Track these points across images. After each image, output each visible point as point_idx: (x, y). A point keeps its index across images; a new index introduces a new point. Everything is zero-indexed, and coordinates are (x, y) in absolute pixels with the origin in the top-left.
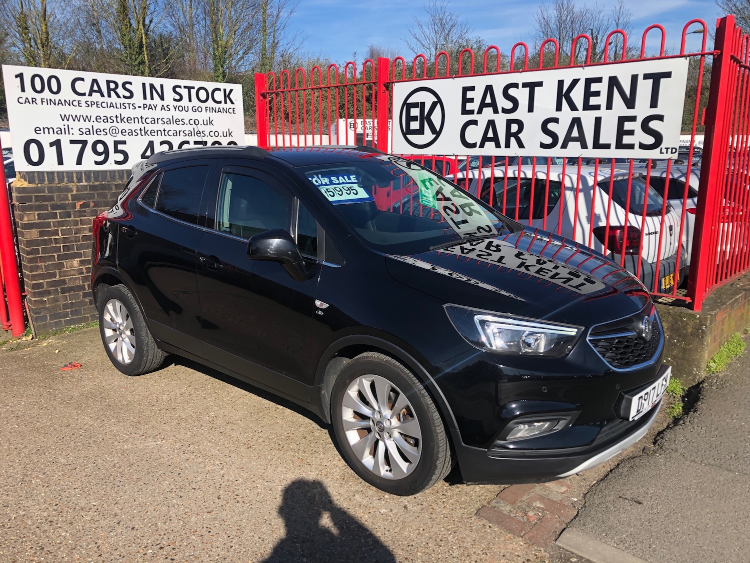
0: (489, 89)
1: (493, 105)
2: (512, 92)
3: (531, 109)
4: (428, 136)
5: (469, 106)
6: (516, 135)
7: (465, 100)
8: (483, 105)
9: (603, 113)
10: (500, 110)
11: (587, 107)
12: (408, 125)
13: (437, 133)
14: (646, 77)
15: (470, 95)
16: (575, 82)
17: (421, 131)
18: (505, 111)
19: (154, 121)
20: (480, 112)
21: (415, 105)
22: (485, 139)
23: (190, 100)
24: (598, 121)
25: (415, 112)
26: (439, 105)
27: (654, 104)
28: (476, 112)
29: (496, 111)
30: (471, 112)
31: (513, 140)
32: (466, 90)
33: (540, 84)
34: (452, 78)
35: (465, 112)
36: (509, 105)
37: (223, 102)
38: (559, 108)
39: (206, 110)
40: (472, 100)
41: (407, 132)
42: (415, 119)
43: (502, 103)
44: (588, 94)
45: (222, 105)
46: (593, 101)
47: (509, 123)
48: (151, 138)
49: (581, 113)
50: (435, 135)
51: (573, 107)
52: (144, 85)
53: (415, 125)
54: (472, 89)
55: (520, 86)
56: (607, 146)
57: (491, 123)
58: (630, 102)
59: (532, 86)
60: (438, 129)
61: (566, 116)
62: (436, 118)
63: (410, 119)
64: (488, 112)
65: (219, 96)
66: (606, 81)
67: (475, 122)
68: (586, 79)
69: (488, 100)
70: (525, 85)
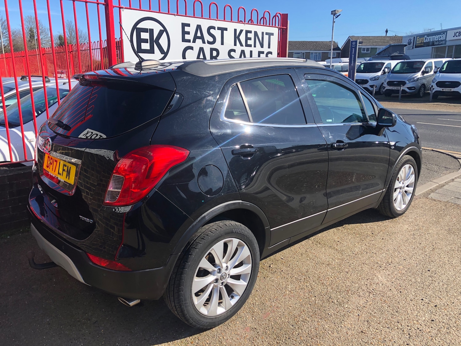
0: (199, 27)
1: (202, 38)
2: (212, 31)
3: (222, 44)
4: (158, 55)
5: (187, 37)
6: (216, 58)
7: (184, 33)
8: (196, 37)
9: (252, 48)
10: (206, 42)
11: (247, 45)
12: (139, 46)
13: (165, 54)
14: (267, 34)
15: (187, 29)
16: (241, 31)
17: (151, 51)
18: (209, 43)
20: (194, 41)
21: (145, 30)
24: (251, 52)
25: (145, 36)
26: (165, 33)
27: (269, 47)
28: (192, 41)
29: (204, 42)
30: (189, 41)
32: (184, 25)
33: (226, 29)
34: (175, 15)
35: (184, 40)
36: (211, 39)
38: (235, 45)
40: (188, 33)
41: (138, 51)
42: (145, 41)
43: (207, 38)
44: (247, 39)
46: (249, 42)
47: (212, 50)
49: (244, 48)
50: (163, 55)
51: (241, 45)
53: (145, 46)
54: (188, 25)
55: (216, 28)
57: (201, 49)
58: (262, 46)
59: (223, 30)
61: (238, 48)
62: (163, 42)
63: (140, 41)
64: (199, 41)
66: (253, 33)
67: (192, 48)
68: (246, 30)
69: (199, 34)
70: (219, 28)
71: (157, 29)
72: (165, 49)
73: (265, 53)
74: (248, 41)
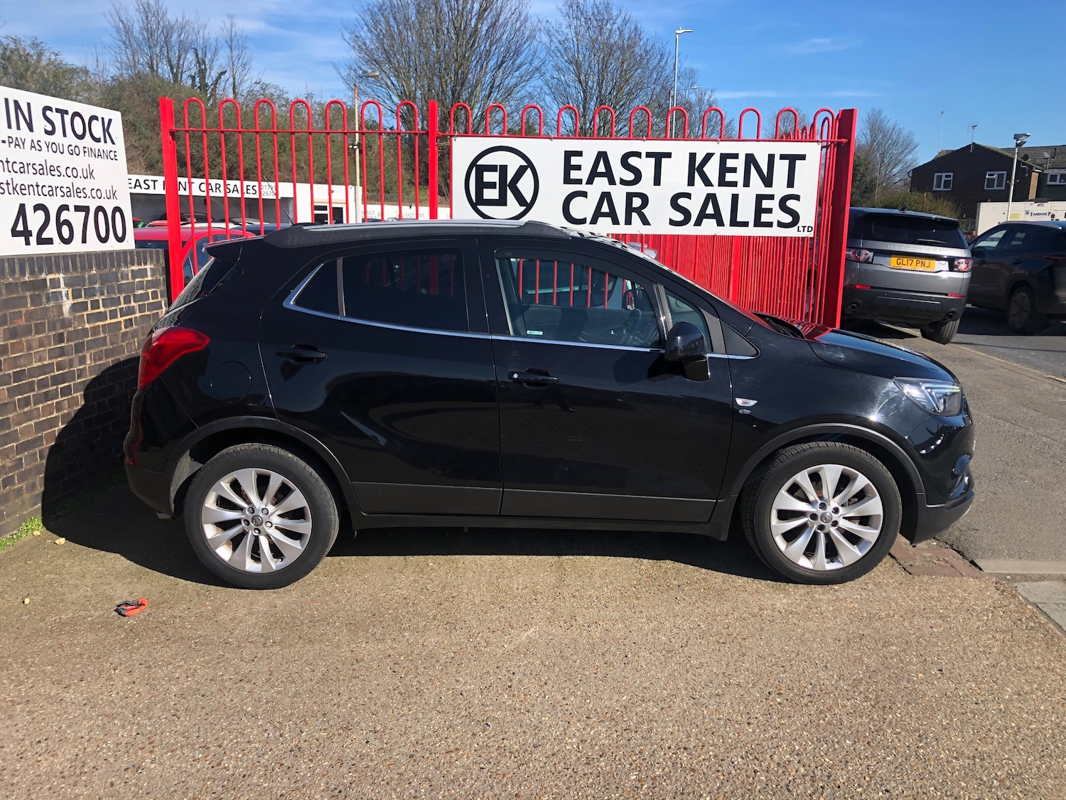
0: (602, 156)
1: (609, 174)
2: (633, 161)
3: (657, 181)
5: (574, 174)
6: (639, 211)
7: (568, 167)
8: (594, 174)
9: (739, 190)
10: (618, 181)
11: (722, 183)
12: (479, 193)
13: (528, 206)
14: (783, 157)
15: (575, 161)
16: (708, 157)
17: (502, 201)
18: (623, 182)
19: (24, 169)
20: (590, 181)
21: (492, 168)
22: (597, 214)
23: (65, 135)
24: (735, 198)
25: (490, 177)
26: (529, 171)
27: (791, 184)
28: (584, 182)
29: (612, 182)
30: (579, 182)
31: (635, 216)
32: (568, 155)
33: (668, 155)
34: (550, 138)
35: (568, 180)
36: (630, 176)
37: (102, 140)
38: (691, 182)
39: (85, 152)
40: (578, 168)
41: (478, 202)
42: (491, 185)
43: (619, 172)
44: (724, 170)
45: (101, 146)
46: (729, 177)
47: (630, 196)
48: (22, 199)
49: (715, 189)
50: (524, 207)
51: (707, 182)
52: (7, 100)
53: (491, 194)
54: (579, 154)
55: (644, 155)
56: (745, 224)
57: (606, 196)
58: (768, 181)
59: (658, 157)
60: (529, 199)
61: (699, 191)
62: (526, 185)
63: (481, 185)
64: (601, 184)
65: (97, 129)
66: (742, 158)
67: (584, 194)
68: (721, 154)
69: (601, 169)
70: (649, 155)
71: (514, 163)
72: (528, 197)
73: (778, 198)
74: (728, 175)
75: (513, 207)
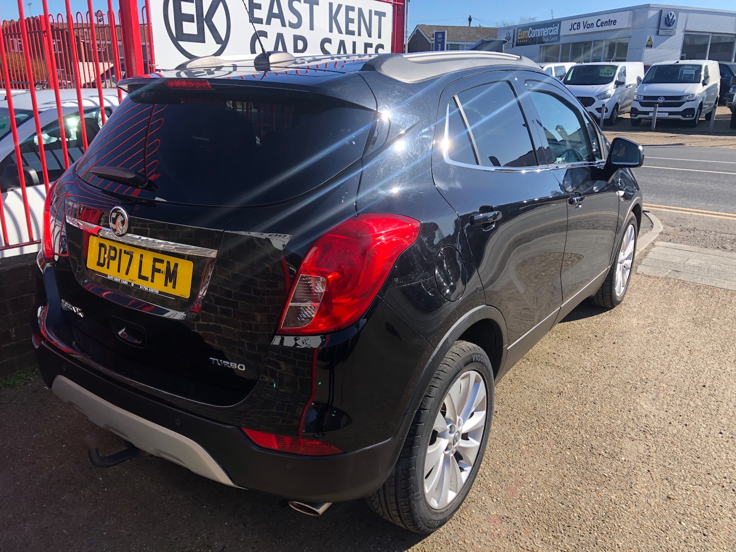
1: (280, 16)
2: (296, 5)
3: (312, 28)
5: (257, 13)
7: (252, 6)
8: (271, 15)
9: (355, 38)
10: (287, 24)
11: (350, 33)
12: (179, 27)
13: (223, 43)
16: (339, 7)
17: (200, 38)
20: (268, 22)
24: (354, 44)
26: (221, 5)
27: (380, 37)
28: (264, 21)
29: (283, 24)
30: (260, 21)
35: (254, 20)
36: (295, 20)
38: (331, 31)
40: (259, 7)
41: (178, 37)
42: (189, 18)
44: (349, 21)
46: (351, 27)
47: (296, 38)
49: (344, 37)
50: (220, 45)
53: (190, 28)
57: (280, 37)
58: (369, 32)
59: (311, 4)
60: (223, 38)
61: (336, 37)
62: (219, 19)
63: (181, 18)
64: (276, 22)
66: (356, 11)
67: (265, 34)
68: (346, 6)
69: (276, 10)
72: (223, 35)
73: (374, 46)
74: (350, 24)
75: (211, 45)
